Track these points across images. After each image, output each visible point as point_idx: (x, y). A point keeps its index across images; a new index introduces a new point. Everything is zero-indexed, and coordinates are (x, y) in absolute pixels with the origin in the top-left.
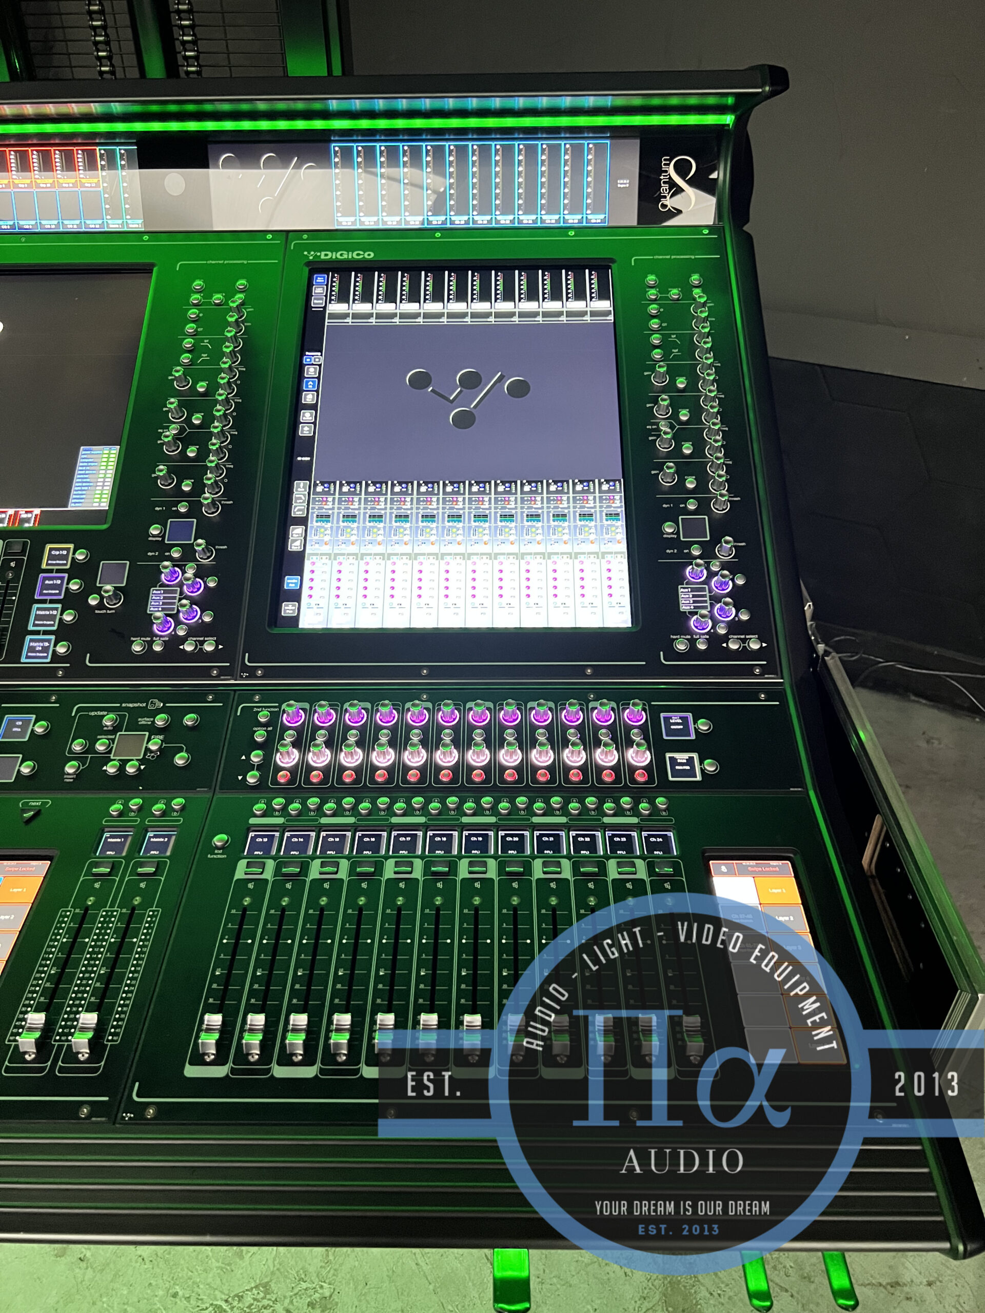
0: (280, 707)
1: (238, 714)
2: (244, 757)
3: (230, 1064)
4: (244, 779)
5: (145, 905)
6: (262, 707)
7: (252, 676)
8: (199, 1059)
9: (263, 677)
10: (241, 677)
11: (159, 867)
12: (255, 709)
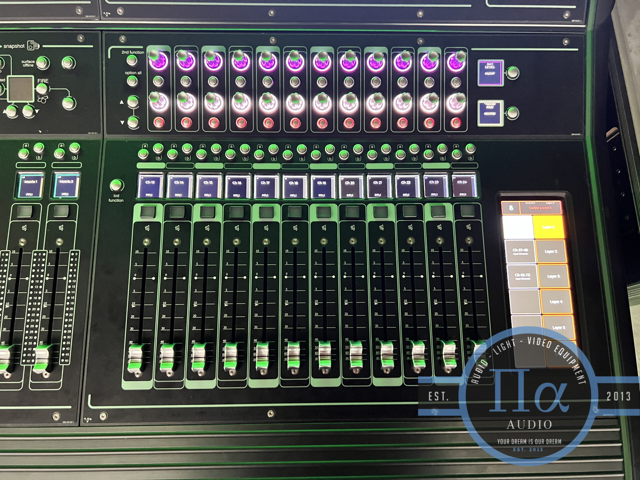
0: (144, 50)
1: (109, 57)
2: (122, 102)
3: (153, 380)
4: (126, 123)
5: (67, 246)
6: (129, 49)
7: (114, 15)
8: (131, 377)
9: (124, 16)
10: (104, 16)
11: (72, 210)
12: (123, 52)
